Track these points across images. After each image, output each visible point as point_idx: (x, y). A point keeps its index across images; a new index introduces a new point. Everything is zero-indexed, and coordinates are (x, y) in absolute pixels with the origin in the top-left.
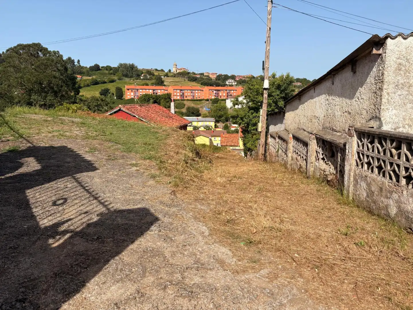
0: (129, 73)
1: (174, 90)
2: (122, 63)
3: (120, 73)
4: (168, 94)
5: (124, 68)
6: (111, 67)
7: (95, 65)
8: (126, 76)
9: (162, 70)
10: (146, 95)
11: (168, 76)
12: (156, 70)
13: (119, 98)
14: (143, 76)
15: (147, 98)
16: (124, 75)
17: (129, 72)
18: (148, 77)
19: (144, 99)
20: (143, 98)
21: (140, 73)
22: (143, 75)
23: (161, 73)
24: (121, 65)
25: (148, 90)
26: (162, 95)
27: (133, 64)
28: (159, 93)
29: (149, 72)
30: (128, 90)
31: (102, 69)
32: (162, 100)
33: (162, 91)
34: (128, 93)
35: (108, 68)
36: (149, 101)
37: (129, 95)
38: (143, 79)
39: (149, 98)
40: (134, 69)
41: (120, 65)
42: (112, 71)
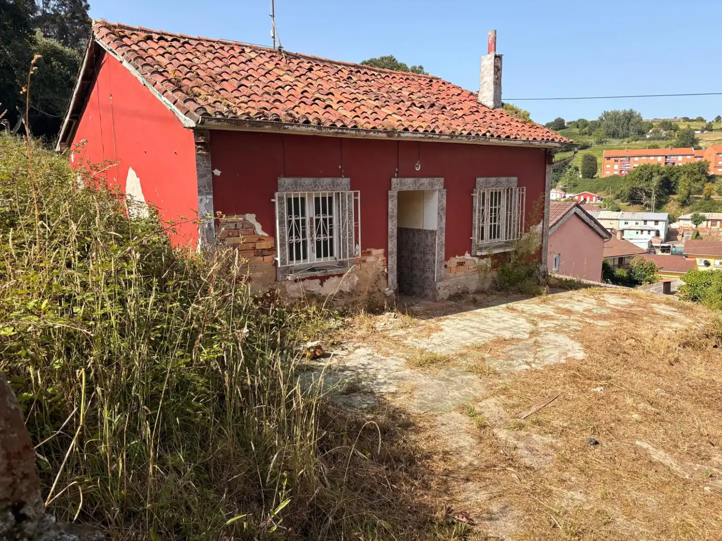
0: (620, 130)
1: (718, 154)
2: (610, 111)
3: (602, 131)
4: (699, 164)
5: (611, 119)
6: (586, 121)
7: (556, 120)
8: (614, 135)
9: (701, 120)
10: (645, 167)
11: (712, 130)
12: (686, 119)
13: (588, 177)
14: (651, 133)
15: (646, 174)
16: (609, 134)
17: (622, 127)
18: (664, 133)
19: (640, 175)
20: (637, 174)
21: (644, 128)
22: (651, 131)
23: (693, 126)
24: (607, 114)
25: (652, 158)
26: (685, 166)
27: (631, 110)
28: (680, 162)
29: (667, 125)
30: (609, 158)
31: (569, 126)
32: (683, 177)
33: (689, 157)
34: (608, 166)
35: (582, 124)
36: (651, 179)
37: (608, 169)
38: (650, 139)
39: (651, 173)
40: (633, 121)
41: (604, 116)
42: (587, 128)
